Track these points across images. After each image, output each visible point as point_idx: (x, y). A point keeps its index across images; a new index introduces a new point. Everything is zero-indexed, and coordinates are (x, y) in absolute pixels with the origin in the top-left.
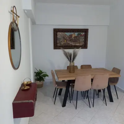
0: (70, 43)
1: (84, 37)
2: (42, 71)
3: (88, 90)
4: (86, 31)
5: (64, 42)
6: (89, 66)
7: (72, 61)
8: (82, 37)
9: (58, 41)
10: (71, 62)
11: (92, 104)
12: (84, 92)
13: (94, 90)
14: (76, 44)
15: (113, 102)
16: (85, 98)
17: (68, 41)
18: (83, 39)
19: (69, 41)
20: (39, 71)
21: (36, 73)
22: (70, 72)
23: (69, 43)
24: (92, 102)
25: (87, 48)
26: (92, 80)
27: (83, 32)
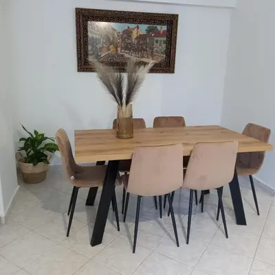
0: (127, 55)
1: (165, 39)
2: (43, 135)
3: (173, 193)
4: (171, 21)
5: (109, 50)
6: (178, 121)
7: (124, 100)
8: (159, 39)
9: (90, 48)
10: (122, 104)
11: (185, 233)
12: (160, 197)
13: (191, 191)
14: (143, 57)
15: (245, 224)
16: (165, 213)
17: (119, 49)
18: (164, 46)
19: (122, 48)
20: (34, 136)
21: (23, 142)
22: (119, 136)
23: (122, 55)
24: (183, 228)
25: (173, 72)
26: (186, 160)
27: (161, 23)
